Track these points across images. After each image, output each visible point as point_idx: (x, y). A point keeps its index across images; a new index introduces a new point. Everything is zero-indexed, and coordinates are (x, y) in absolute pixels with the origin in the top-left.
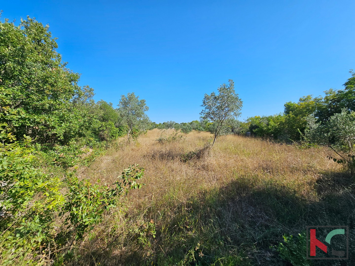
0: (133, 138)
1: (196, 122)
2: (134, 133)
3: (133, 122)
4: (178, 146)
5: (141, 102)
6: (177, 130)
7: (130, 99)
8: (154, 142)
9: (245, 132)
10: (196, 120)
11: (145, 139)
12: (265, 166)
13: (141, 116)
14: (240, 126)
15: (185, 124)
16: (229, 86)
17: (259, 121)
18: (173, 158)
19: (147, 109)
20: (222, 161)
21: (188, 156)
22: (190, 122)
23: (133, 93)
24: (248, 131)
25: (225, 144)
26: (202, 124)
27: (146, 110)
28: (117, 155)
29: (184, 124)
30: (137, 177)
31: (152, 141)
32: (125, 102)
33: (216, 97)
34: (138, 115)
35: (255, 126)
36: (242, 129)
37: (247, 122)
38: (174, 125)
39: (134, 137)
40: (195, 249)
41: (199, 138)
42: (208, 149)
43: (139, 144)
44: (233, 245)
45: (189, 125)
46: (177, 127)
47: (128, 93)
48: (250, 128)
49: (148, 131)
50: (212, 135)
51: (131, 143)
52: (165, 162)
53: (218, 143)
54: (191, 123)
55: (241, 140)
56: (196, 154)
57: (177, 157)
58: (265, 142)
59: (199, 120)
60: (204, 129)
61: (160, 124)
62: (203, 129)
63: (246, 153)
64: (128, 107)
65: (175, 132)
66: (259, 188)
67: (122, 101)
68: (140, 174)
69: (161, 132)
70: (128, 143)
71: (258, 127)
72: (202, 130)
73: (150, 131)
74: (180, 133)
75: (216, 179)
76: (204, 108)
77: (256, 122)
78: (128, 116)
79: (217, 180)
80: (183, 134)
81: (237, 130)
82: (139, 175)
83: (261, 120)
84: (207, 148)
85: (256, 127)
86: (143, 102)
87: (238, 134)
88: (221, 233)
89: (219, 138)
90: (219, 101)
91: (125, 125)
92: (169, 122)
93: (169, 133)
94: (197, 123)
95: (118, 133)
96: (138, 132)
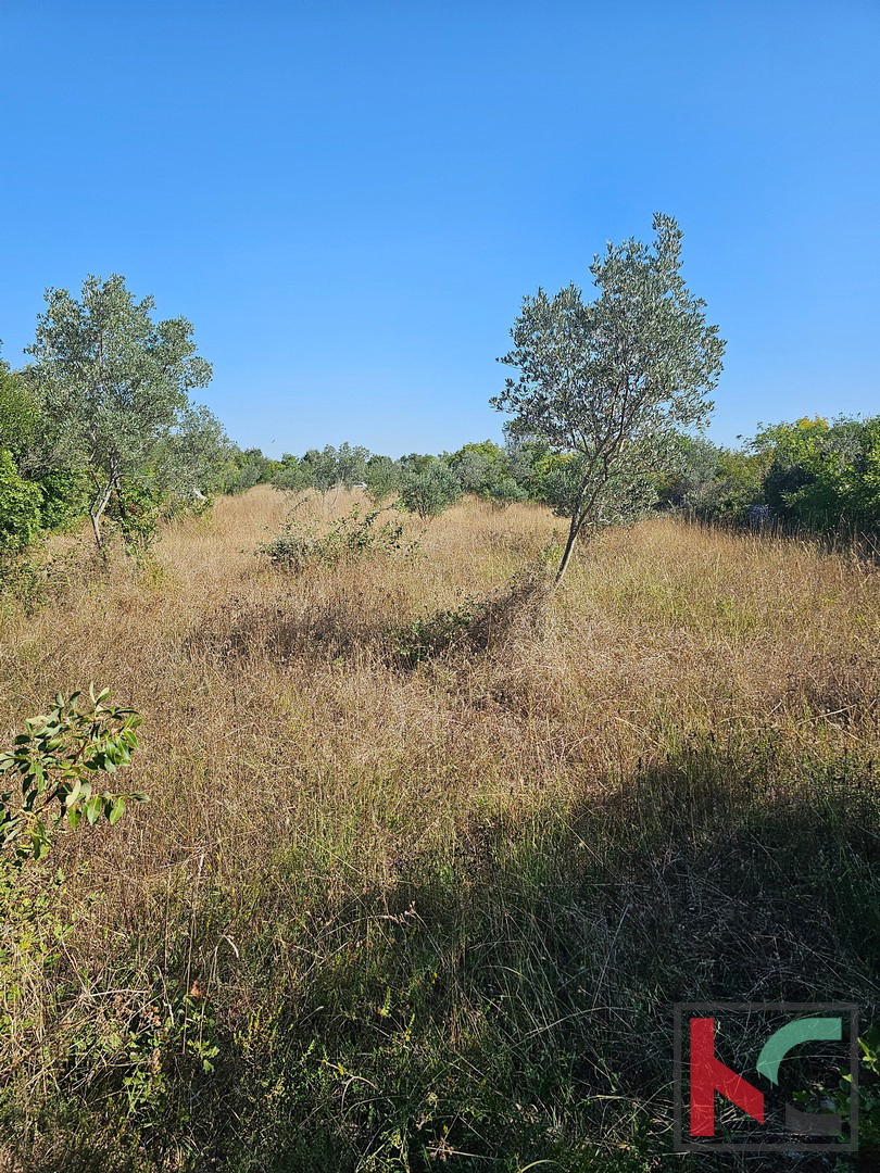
0: (128, 540)
1: (487, 448)
2: (133, 512)
3: (123, 449)
4: (378, 580)
5: (164, 333)
6: (378, 495)
7: (101, 312)
8: (246, 559)
9: (740, 503)
10: (482, 441)
11: (197, 544)
12: (820, 687)
13: (166, 416)
14: (719, 473)
15: (427, 459)
16: (655, 255)
17: (817, 444)
18: (345, 649)
19: (202, 374)
20: (602, 661)
21: (425, 637)
22: (452, 451)
23: (118, 281)
24: (755, 502)
25: (629, 573)
26: (517, 466)
27: (193, 379)
28: (29, 639)
29: (419, 463)
30: (99, 761)
31: (235, 556)
32: (71, 332)
33: (582, 315)
34: (152, 411)
35: (798, 471)
36: (725, 489)
37: (753, 453)
38: (362, 467)
39: (133, 534)
40: (411, 1123)
41: (494, 541)
42: (532, 597)
43: (157, 572)
44: (617, 1094)
45: (444, 467)
46: (377, 475)
47: (88, 279)
48: (767, 483)
49: (220, 500)
50: (565, 524)
51: (113, 567)
52: (297, 668)
53: (592, 567)
54: (455, 461)
55: (715, 549)
56: (467, 623)
57: (365, 641)
58: (835, 561)
59: (500, 441)
60: (527, 487)
61: (287, 461)
62: (520, 491)
63: (731, 616)
64: (91, 362)
65: (367, 507)
66: (783, 802)
67: (51, 325)
68: (118, 740)
69: (294, 503)
70: (100, 565)
71: (811, 479)
72: (512, 493)
73: (229, 500)
74: (392, 512)
75: (564, 759)
76: (515, 373)
77: (803, 451)
78: (89, 414)
79: (570, 761)
80: (404, 516)
81: (699, 495)
82: (110, 746)
83: (830, 443)
84: (527, 591)
85: (800, 477)
86: (176, 332)
87: (706, 516)
88: (566, 1035)
89: (602, 540)
90: (598, 336)
91: (81, 463)
92: (332, 449)
93: (336, 508)
94: (486, 456)
95: (37, 511)
96: (152, 505)
